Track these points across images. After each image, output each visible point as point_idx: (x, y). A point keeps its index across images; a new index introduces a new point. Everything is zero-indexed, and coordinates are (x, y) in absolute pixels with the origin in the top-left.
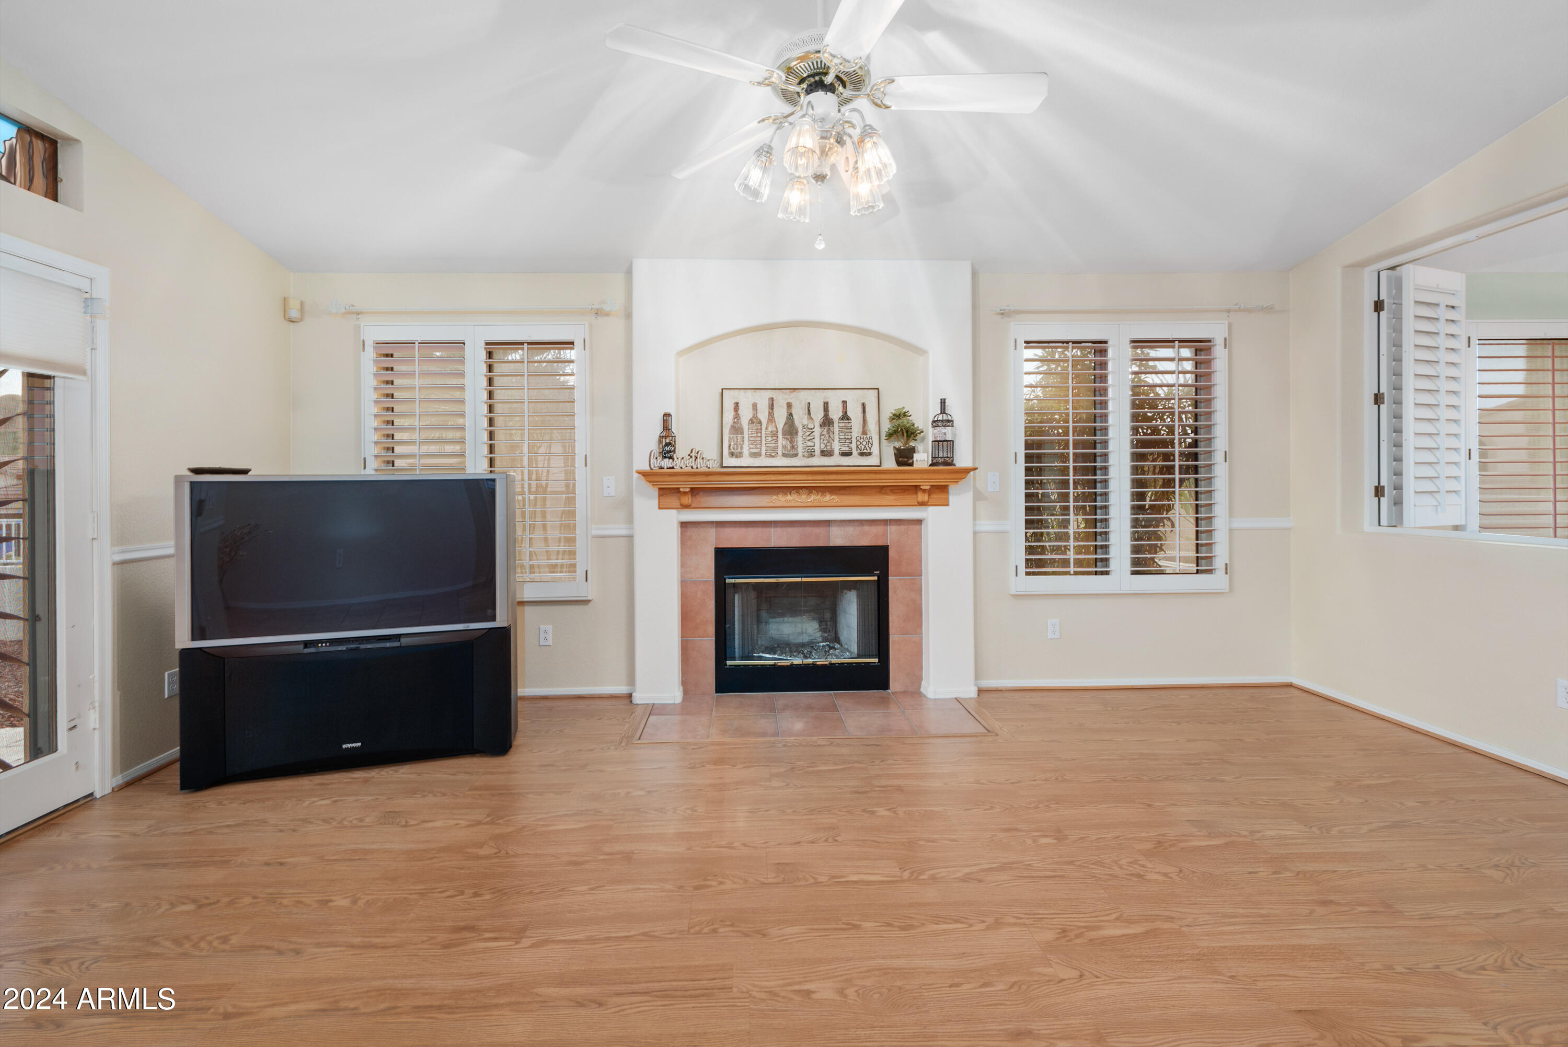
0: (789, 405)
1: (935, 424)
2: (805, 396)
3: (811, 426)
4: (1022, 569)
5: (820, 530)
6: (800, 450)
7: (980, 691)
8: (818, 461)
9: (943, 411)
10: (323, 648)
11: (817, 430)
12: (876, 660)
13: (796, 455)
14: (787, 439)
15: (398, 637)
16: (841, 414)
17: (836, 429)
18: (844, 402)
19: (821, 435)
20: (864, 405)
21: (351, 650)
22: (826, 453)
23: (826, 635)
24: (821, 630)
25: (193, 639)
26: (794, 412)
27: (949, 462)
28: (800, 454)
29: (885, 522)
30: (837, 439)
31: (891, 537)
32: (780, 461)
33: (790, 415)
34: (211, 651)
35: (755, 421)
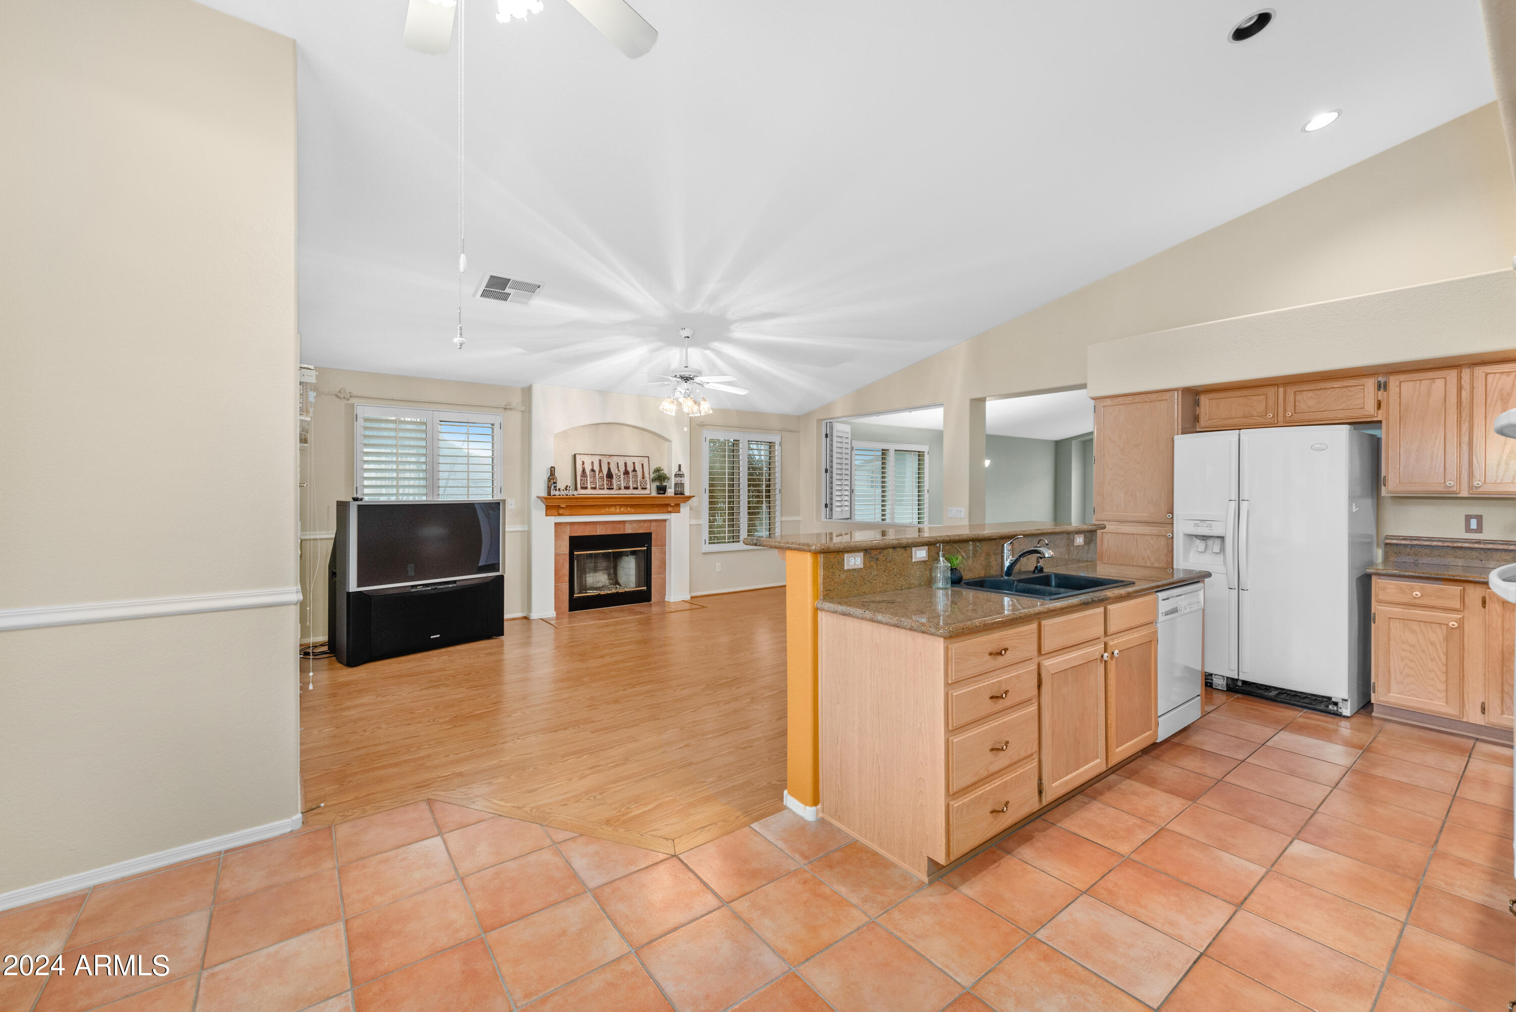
0: (609, 463)
1: (676, 475)
2: (615, 458)
3: (619, 474)
4: (707, 541)
5: (621, 526)
6: (615, 487)
7: (692, 598)
8: (623, 491)
9: (680, 470)
10: (419, 589)
11: (622, 476)
12: (645, 588)
13: (613, 489)
14: (608, 481)
15: (455, 582)
16: (632, 469)
17: (631, 476)
18: (634, 463)
19: (624, 479)
20: (642, 464)
21: (434, 589)
22: (627, 488)
23: (611, 581)
24: (609, 579)
25: (359, 586)
26: (611, 467)
27: (682, 494)
28: (615, 488)
29: (651, 521)
30: (631, 481)
31: (653, 529)
32: (605, 492)
33: (609, 469)
34: (365, 592)
35: (593, 470)
